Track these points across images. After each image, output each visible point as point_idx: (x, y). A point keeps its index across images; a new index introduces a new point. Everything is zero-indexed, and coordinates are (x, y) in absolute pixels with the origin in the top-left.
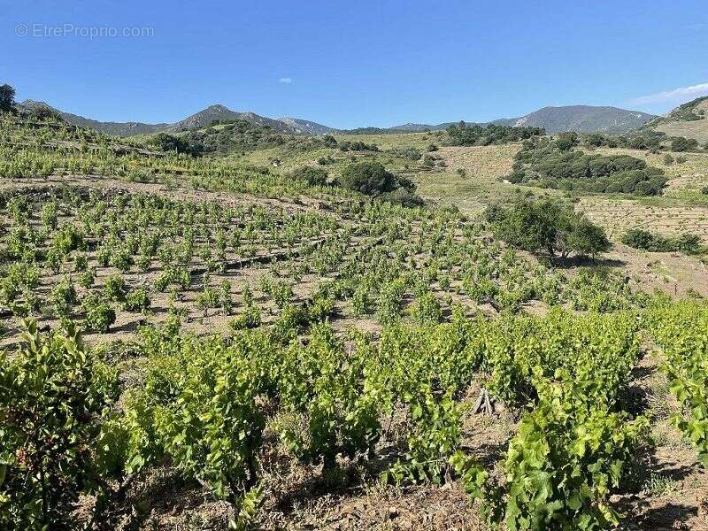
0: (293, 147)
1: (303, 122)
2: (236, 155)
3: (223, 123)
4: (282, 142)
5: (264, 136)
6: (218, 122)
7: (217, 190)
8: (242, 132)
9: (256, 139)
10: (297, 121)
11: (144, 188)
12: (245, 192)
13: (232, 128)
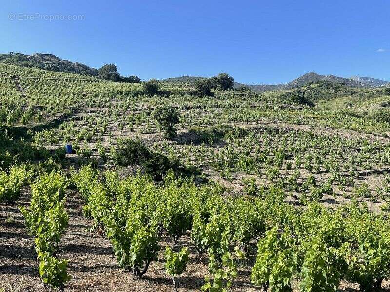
0: (361, 96)
1: (365, 79)
2: (323, 101)
3: (316, 83)
4: (354, 93)
5: (342, 89)
6: (313, 83)
7: (336, 128)
8: (327, 88)
9: (337, 91)
10: (361, 78)
11: (299, 127)
12: (352, 129)
13: (322, 86)
